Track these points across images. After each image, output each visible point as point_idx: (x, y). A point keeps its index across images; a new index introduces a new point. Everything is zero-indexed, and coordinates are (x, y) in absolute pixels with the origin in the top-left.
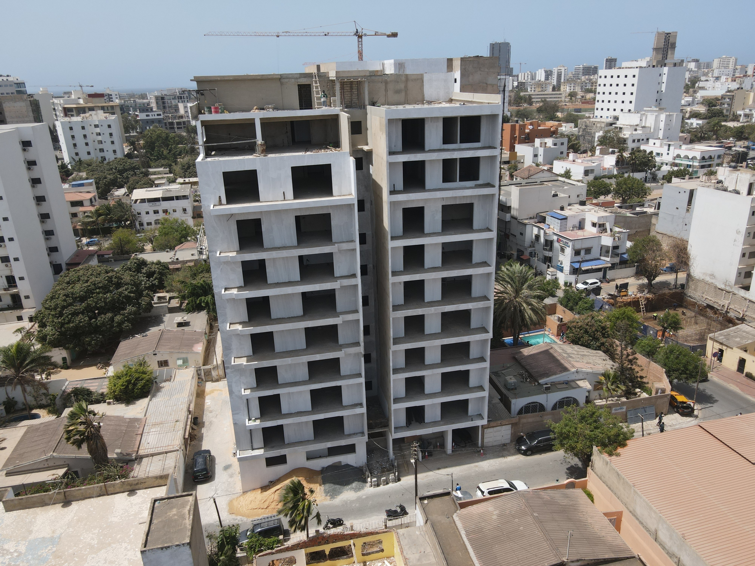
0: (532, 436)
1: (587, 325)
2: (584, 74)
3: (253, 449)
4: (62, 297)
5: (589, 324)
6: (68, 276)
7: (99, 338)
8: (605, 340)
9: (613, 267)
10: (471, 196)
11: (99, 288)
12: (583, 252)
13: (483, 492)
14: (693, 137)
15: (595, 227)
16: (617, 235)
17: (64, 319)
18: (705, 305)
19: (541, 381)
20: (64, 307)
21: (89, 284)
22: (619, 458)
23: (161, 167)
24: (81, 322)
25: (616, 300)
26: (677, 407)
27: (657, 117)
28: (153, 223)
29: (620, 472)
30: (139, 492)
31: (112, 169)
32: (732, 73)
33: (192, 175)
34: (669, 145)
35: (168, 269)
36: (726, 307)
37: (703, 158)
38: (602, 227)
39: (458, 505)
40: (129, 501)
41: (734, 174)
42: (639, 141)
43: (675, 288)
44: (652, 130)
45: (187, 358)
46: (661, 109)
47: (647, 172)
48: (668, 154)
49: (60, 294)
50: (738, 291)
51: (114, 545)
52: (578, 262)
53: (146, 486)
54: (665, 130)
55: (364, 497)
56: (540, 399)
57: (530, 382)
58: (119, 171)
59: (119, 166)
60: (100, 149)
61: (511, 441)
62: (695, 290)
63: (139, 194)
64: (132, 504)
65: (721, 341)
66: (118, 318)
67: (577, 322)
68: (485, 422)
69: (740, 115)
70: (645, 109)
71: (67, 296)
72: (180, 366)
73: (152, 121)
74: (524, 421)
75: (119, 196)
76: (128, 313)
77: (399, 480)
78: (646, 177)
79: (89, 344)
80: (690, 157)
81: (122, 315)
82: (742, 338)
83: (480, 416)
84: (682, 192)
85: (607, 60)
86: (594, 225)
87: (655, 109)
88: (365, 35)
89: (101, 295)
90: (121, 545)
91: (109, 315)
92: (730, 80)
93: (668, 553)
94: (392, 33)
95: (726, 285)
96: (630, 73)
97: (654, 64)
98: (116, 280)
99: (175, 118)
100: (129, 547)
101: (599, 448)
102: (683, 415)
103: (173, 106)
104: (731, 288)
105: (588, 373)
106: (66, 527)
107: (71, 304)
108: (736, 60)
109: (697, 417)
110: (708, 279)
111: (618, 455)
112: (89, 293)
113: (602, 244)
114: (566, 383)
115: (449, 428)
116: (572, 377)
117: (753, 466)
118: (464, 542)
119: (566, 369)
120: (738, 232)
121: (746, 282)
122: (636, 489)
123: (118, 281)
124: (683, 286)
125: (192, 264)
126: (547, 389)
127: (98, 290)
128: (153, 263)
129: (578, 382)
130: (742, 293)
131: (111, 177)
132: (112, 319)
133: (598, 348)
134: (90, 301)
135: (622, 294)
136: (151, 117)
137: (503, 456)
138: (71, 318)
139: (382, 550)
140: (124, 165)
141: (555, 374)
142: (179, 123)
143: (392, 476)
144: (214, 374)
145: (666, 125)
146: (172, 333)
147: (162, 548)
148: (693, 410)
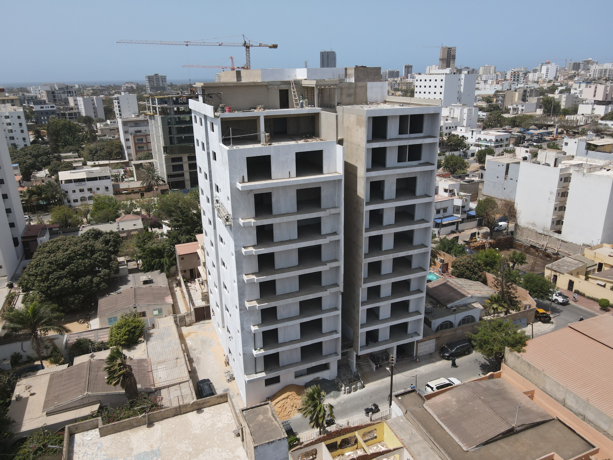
0: (451, 345)
1: (468, 263)
2: (390, 77)
3: (256, 373)
4: (46, 265)
5: (469, 262)
6: (46, 246)
7: (81, 297)
8: (481, 273)
9: (463, 221)
10: (416, 172)
11: (79, 255)
12: (442, 211)
13: (432, 388)
14: (485, 126)
15: (447, 192)
16: (464, 197)
17: (50, 283)
18: (529, 245)
19: (449, 306)
20: (49, 273)
21: (69, 252)
22: (525, 353)
23: (70, 152)
24: (66, 284)
25: (469, 245)
26: (540, 317)
27: (461, 110)
28: (79, 200)
29: (530, 363)
30: (206, 410)
31: (27, 154)
32: (495, 77)
33: (100, 158)
34: (473, 131)
35: (119, 237)
36: (545, 246)
37: (497, 141)
38: (451, 192)
39: (424, 398)
40: (201, 417)
41: (544, 152)
42: (450, 128)
43: (507, 235)
44: (459, 120)
45: (161, 309)
46: (464, 105)
47: (460, 150)
48: (472, 138)
49: (44, 262)
50: (553, 235)
51: (208, 450)
52: (439, 218)
53: (210, 405)
54: (467, 120)
55: (342, 402)
56: (450, 318)
57: (440, 307)
58: (34, 156)
59: (34, 152)
60: (10, 137)
61: (435, 351)
62: (521, 235)
63: (64, 175)
64: (204, 419)
65: (555, 270)
66: (96, 280)
67: (461, 262)
68: (421, 338)
69: (510, 109)
70: (452, 104)
71: (51, 263)
72: (156, 315)
73: (47, 113)
74: (444, 335)
75: (41, 178)
76: (103, 275)
77: (364, 387)
78: (460, 154)
79: (73, 303)
80: (488, 140)
81: (99, 277)
82: (568, 266)
83: (417, 334)
84: (501, 166)
85: (405, 66)
86: (446, 191)
87: (460, 105)
88: (252, 46)
89: (81, 261)
90: (213, 449)
91: (89, 277)
92: (495, 83)
93: (575, 413)
94: (273, 45)
95: (544, 231)
96: (439, 78)
97: (455, 72)
98: (90, 248)
99: (67, 109)
100: (220, 450)
101: (510, 348)
102: (544, 322)
103: (63, 100)
104: (548, 233)
105: (478, 298)
106: (160, 442)
107: (54, 270)
108: (495, 68)
109: (552, 323)
110: (530, 227)
111: (524, 351)
112: (70, 259)
113: (455, 204)
114: (465, 306)
115: (394, 345)
116: (468, 301)
117: (612, 350)
118: (438, 423)
119: (463, 296)
120: (551, 193)
121: (558, 227)
122: (545, 373)
123: (92, 249)
124: (512, 233)
125: (136, 233)
126: (454, 310)
127: (78, 257)
128: (107, 233)
129: (473, 304)
130: (556, 235)
131: (31, 161)
132: (91, 281)
133: (477, 280)
134: (72, 266)
135: (473, 240)
136: (45, 109)
137: (433, 362)
138: (57, 282)
139: (376, 437)
140: (38, 151)
141: (457, 299)
142: (70, 114)
143: (359, 384)
144: (188, 320)
145: (468, 116)
146: (142, 290)
147: (269, 443)
148: (550, 318)
